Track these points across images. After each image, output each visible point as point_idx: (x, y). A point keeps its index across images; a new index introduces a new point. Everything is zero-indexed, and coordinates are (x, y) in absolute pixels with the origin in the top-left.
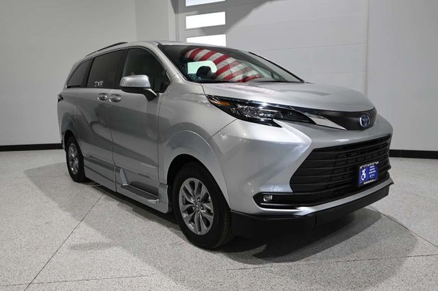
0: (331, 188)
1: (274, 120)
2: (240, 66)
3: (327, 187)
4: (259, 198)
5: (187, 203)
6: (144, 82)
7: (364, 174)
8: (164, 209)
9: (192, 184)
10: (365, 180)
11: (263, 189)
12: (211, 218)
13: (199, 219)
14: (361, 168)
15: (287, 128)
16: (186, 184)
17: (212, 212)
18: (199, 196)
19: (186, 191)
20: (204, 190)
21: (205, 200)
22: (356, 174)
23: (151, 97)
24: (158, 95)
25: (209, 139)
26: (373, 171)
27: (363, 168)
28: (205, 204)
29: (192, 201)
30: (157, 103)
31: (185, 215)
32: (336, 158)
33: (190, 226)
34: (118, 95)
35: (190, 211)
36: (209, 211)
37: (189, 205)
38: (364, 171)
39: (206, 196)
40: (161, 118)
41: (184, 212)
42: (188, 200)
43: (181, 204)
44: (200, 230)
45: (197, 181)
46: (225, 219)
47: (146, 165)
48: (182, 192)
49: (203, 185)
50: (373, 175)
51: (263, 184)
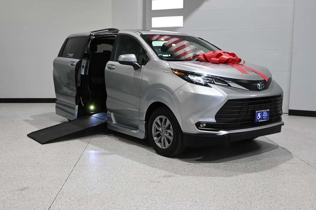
0: (239, 122)
1: (208, 84)
2: (192, 46)
3: (236, 121)
4: (198, 125)
5: (157, 131)
6: (132, 59)
7: (259, 116)
8: (142, 136)
9: (161, 120)
10: (260, 119)
11: (201, 120)
12: (171, 138)
13: (164, 140)
14: (257, 112)
15: (215, 88)
16: (157, 120)
17: (172, 135)
18: (164, 126)
19: (157, 124)
20: (168, 122)
21: (168, 128)
22: (254, 115)
23: (136, 68)
24: (141, 67)
25: (172, 93)
26: (265, 114)
27: (259, 113)
28: (168, 131)
29: (160, 129)
30: (140, 71)
31: (155, 138)
32: (242, 105)
33: (158, 144)
34: (113, 65)
35: (158, 136)
36: (170, 134)
37: (158, 132)
38: (259, 114)
39: (169, 126)
40: (143, 80)
41: (155, 136)
42: (158, 129)
43: (153, 132)
44: (165, 146)
45: (164, 117)
46: (180, 138)
47: (131, 109)
48: (154, 125)
49: (168, 120)
50: (266, 117)
51: (201, 117)
